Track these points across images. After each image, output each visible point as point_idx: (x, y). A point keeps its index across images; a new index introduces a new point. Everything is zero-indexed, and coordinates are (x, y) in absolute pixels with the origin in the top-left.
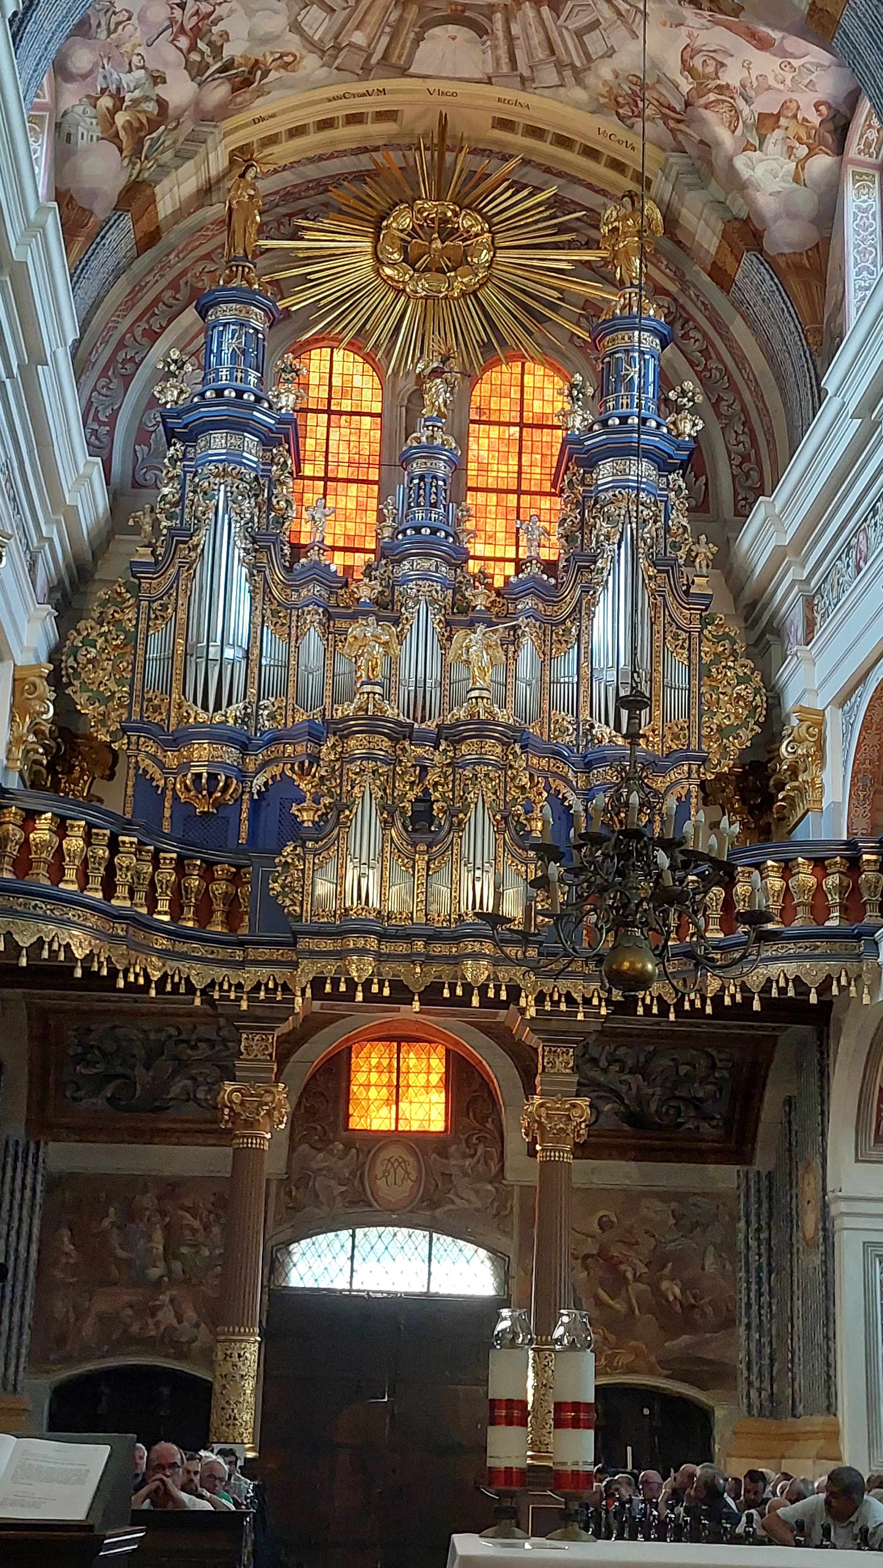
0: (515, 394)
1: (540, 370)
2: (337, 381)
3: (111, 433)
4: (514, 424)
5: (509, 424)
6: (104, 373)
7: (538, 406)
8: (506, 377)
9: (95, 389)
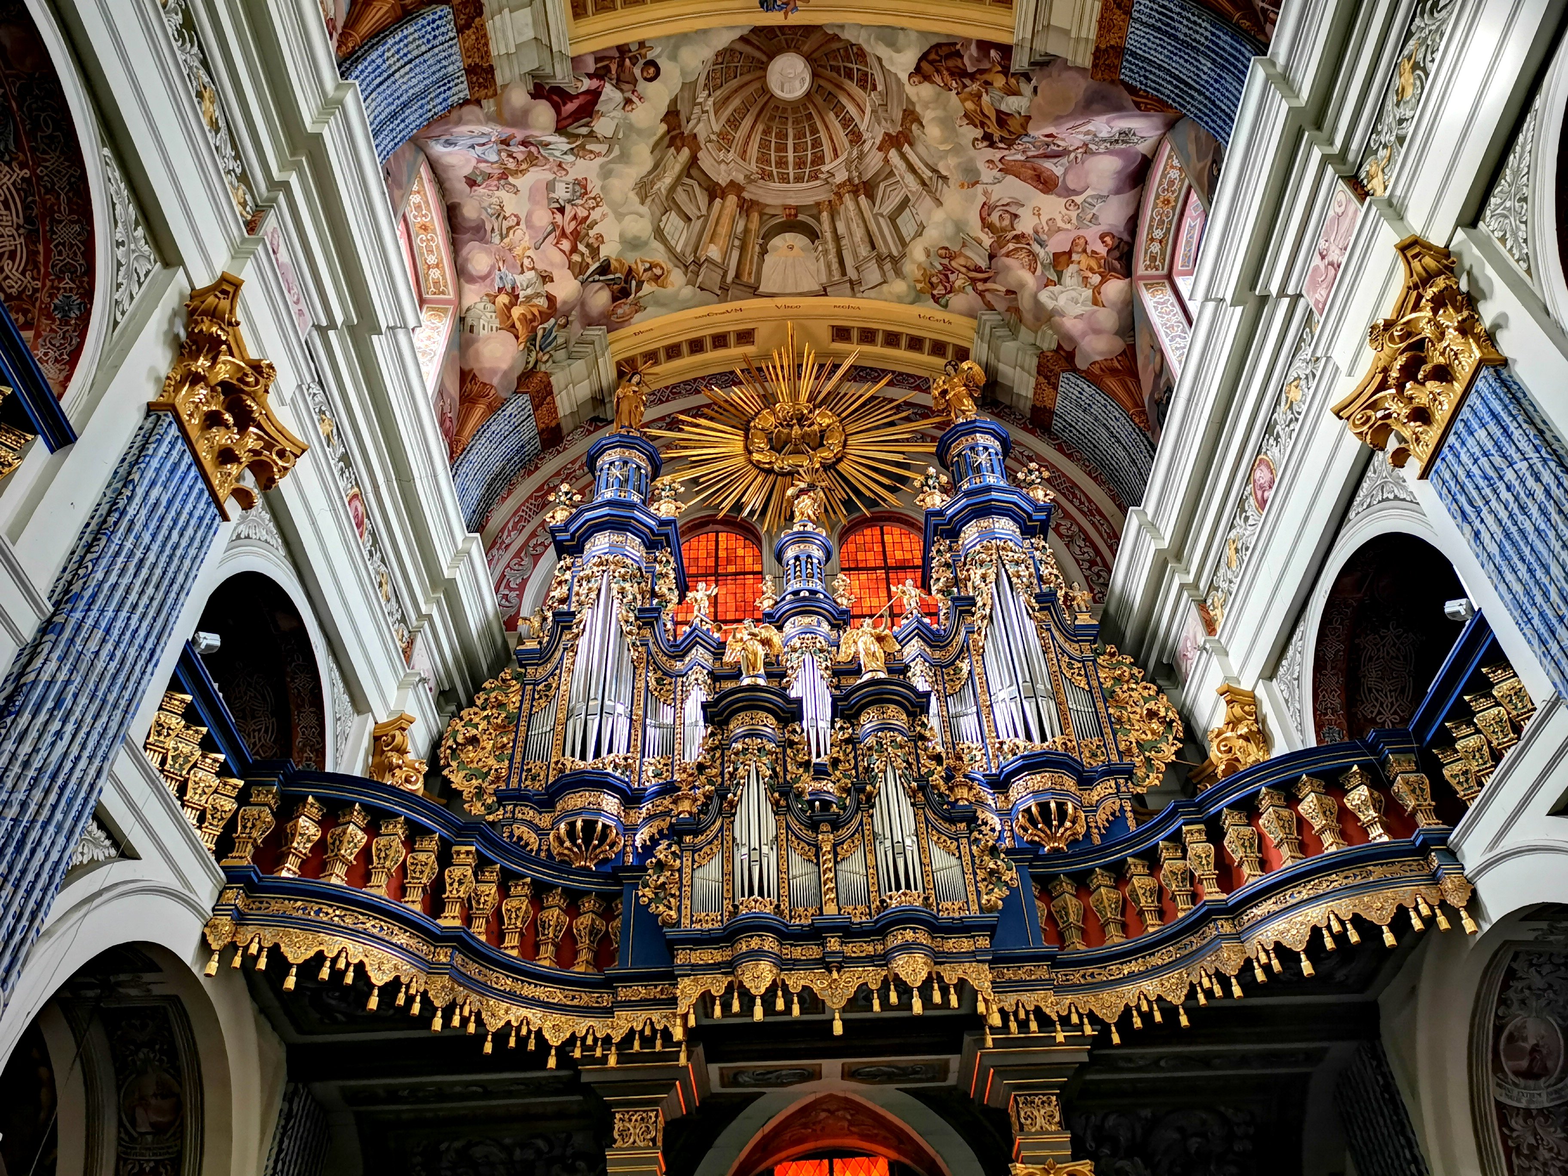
0: (877, 548)
1: (896, 531)
2: (722, 554)
3: (520, 597)
4: (880, 568)
5: (875, 569)
6: (517, 554)
7: (899, 555)
8: (868, 539)
9: (508, 566)
